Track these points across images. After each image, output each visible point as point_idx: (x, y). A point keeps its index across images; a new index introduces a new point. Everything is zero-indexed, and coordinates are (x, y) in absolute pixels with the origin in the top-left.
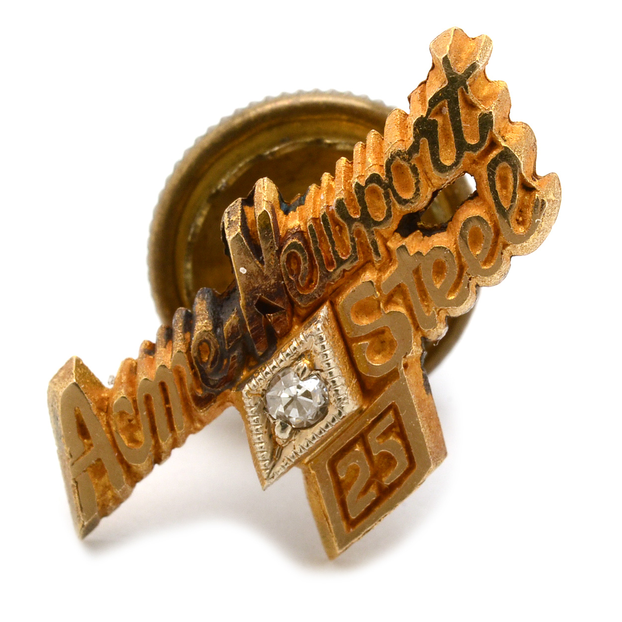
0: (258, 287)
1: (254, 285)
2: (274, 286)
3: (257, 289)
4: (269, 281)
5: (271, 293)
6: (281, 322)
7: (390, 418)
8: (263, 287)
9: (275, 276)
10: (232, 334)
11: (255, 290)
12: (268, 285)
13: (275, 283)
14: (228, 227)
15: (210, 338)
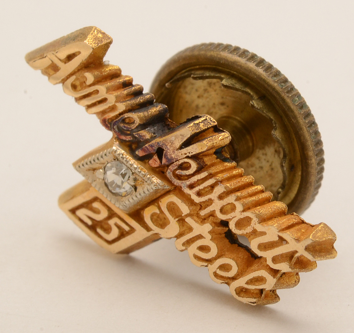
0: (168, 148)
1: (168, 145)
2: (171, 157)
3: (167, 148)
4: (172, 154)
5: (167, 155)
6: (155, 163)
7: (127, 228)
8: (169, 151)
9: (176, 156)
10: (142, 136)
11: (166, 146)
12: (170, 154)
13: (172, 157)
14: (195, 124)
15: (136, 124)
